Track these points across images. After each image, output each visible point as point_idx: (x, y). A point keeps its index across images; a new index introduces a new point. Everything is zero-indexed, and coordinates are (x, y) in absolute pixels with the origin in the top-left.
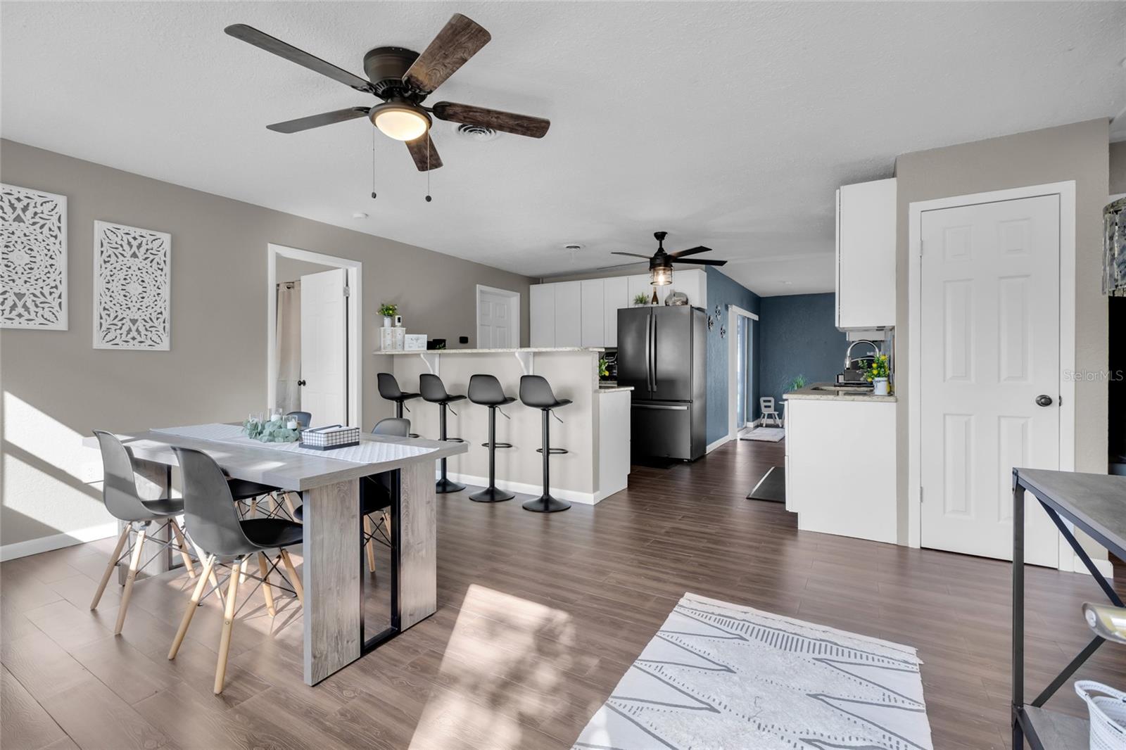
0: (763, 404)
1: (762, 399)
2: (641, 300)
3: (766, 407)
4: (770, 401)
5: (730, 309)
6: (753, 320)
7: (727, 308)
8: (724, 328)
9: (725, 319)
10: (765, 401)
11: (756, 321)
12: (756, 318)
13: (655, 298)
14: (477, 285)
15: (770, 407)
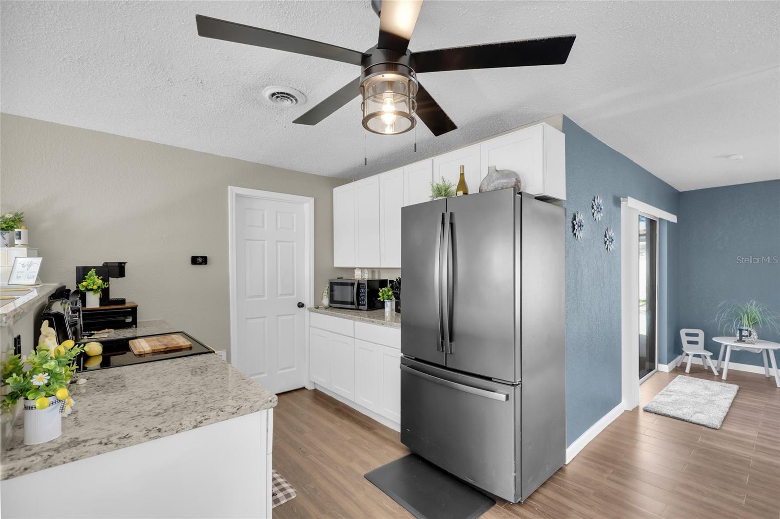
0: (684, 339)
1: (683, 332)
2: (439, 191)
3: (689, 342)
4: (696, 335)
5: (623, 204)
6: (668, 222)
7: (617, 202)
8: (611, 233)
9: (614, 221)
10: (688, 335)
11: (673, 223)
12: (673, 218)
13: (462, 185)
14: (229, 187)
15: (696, 343)
